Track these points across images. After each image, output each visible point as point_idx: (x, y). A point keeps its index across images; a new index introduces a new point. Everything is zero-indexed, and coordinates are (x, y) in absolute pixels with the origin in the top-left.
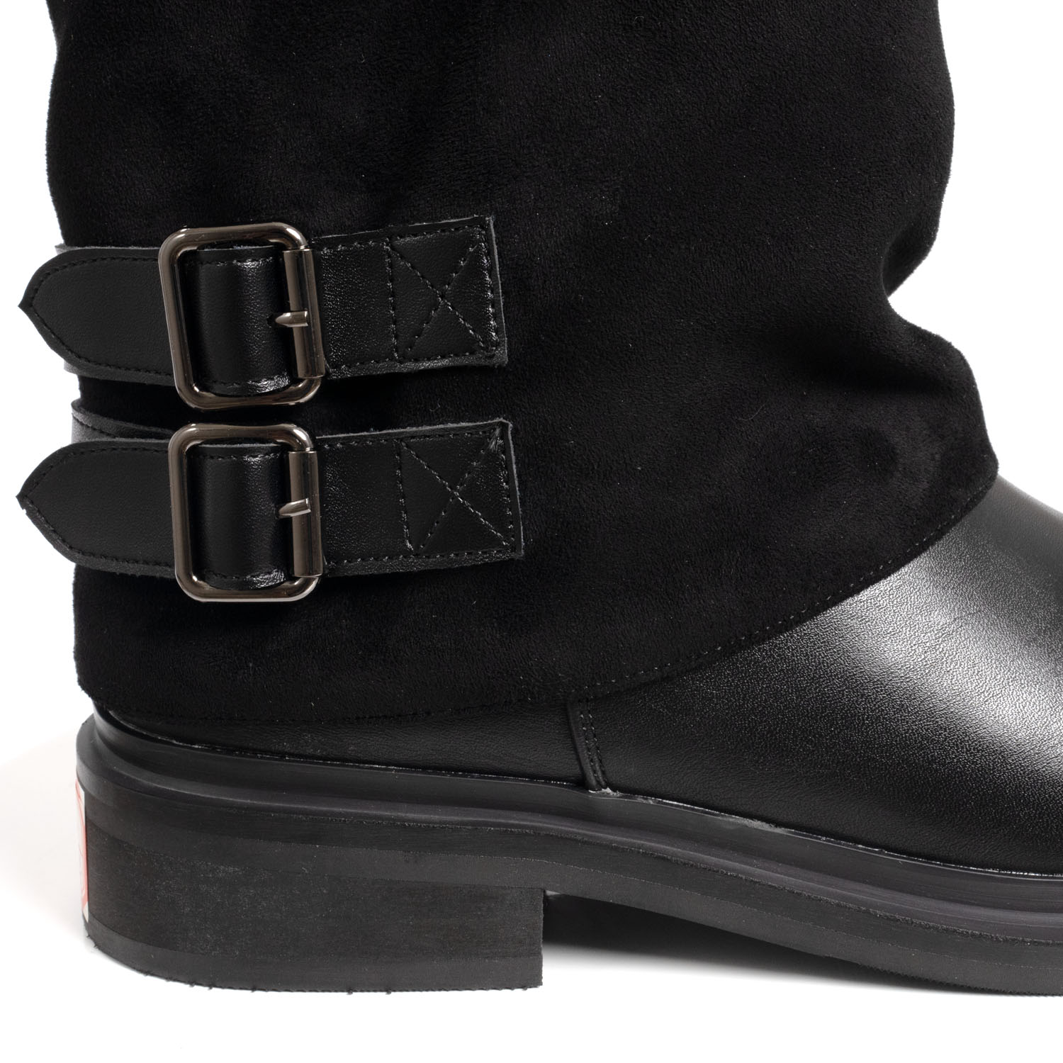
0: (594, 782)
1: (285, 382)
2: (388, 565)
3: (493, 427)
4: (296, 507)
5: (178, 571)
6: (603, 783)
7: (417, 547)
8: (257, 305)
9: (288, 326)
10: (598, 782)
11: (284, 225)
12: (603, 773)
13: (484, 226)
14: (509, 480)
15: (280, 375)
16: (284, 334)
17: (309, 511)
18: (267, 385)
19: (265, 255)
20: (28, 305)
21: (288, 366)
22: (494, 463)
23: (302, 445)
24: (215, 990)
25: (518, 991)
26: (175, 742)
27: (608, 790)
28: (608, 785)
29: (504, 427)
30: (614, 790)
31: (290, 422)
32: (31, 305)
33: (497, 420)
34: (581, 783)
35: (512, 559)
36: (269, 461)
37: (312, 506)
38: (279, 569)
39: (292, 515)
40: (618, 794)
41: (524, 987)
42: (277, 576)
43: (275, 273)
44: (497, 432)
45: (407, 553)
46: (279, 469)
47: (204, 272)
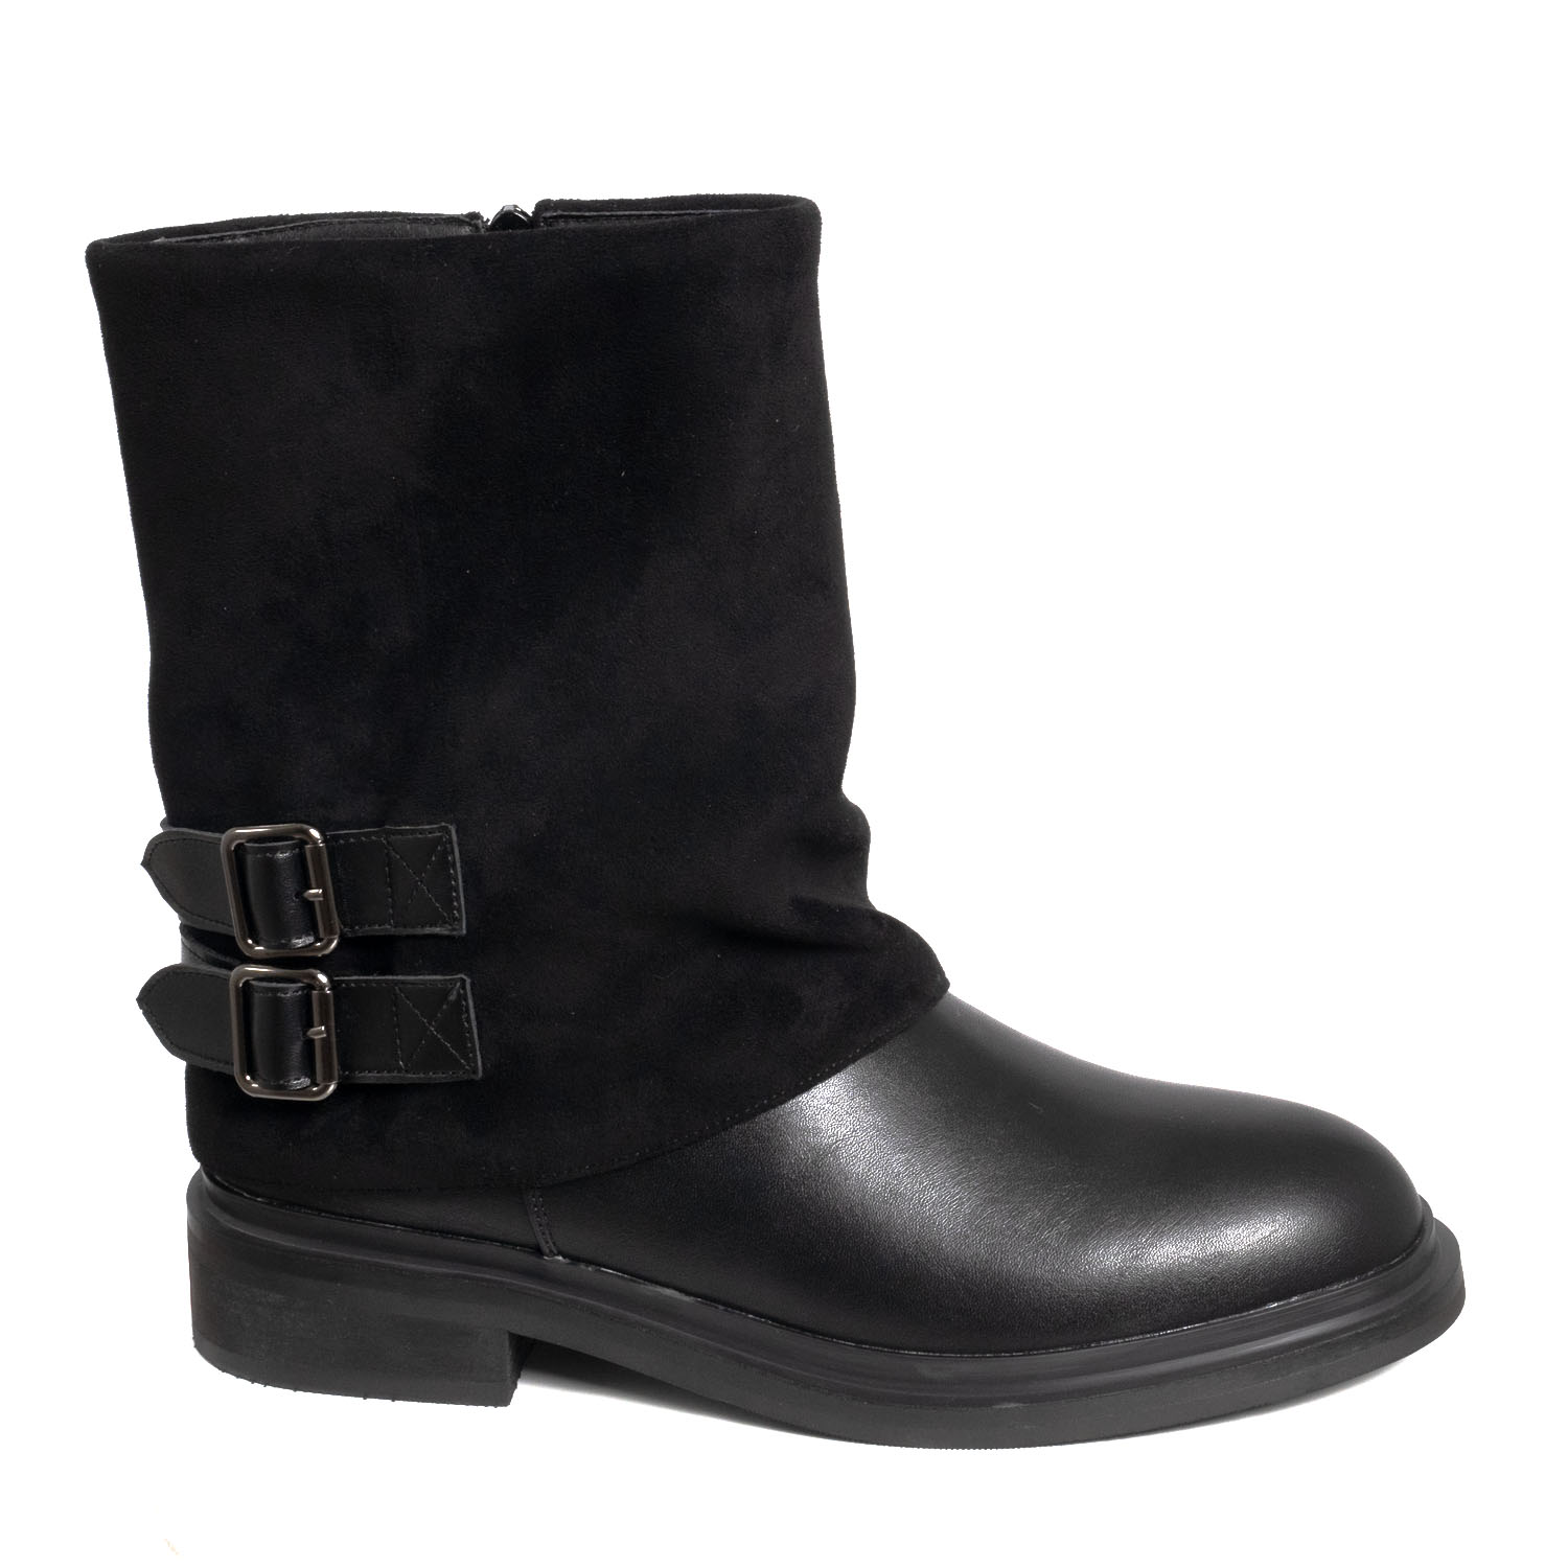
0: (547, 1251)
1: (311, 939)
2: (386, 1077)
3: (455, 981)
4: (319, 1031)
5: (236, 1070)
6: (555, 1252)
7: (406, 1065)
8: (289, 885)
9: (311, 899)
10: (551, 1251)
11: (305, 826)
12: (554, 1243)
13: (448, 832)
14: (469, 1021)
15: (308, 935)
16: (308, 905)
17: (325, 1035)
18: (300, 942)
19: (293, 847)
20: (147, 863)
21: (312, 928)
22: (459, 1008)
23: (322, 987)
24: (268, 1387)
25: (491, 1408)
26: (245, 1194)
27: (560, 1258)
28: (559, 1253)
29: (463, 981)
30: (564, 1258)
31: (315, 967)
32: (149, 864)
33: (459, 976)
34: (538, 1251)
35: (472, 1080)
36: (297, 997)
37: (328, 1030)
38: (306, 1076)
39: (316, 1037)
40: (567, 1261)
41: (496, 1405)
42: (305, 1081)
43: (300, 860)
44: (458, 984)
45: (399, 1070)
46: (306, 1001)
47: (250, 859)
